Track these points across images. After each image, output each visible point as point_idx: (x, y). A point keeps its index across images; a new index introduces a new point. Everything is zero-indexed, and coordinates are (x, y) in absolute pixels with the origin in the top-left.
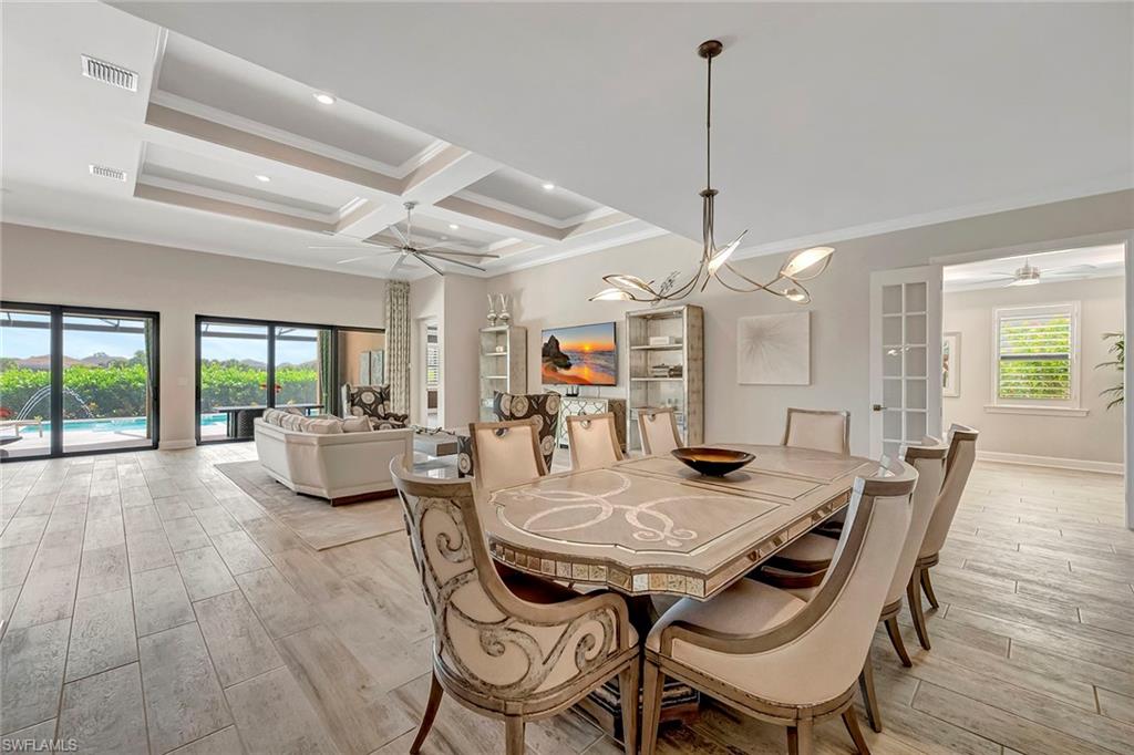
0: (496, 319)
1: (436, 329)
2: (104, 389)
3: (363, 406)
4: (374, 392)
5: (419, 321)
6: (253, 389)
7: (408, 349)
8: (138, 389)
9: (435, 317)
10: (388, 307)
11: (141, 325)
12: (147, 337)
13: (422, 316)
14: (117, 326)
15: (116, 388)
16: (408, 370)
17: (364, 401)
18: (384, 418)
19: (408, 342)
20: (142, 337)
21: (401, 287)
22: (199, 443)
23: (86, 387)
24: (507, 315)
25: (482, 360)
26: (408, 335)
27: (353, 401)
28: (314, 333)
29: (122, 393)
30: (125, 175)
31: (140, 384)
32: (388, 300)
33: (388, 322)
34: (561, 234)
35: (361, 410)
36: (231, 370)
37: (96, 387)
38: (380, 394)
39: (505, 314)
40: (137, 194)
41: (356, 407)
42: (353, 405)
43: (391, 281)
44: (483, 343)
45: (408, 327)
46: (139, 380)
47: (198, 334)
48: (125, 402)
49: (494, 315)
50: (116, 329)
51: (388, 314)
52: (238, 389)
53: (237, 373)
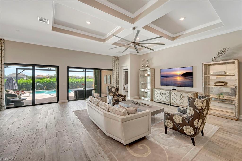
0: (144, 66)
1: (127, 70)
2: (48, 83)
3: (113, 92)
4: (115, 88)
5: (121, 67)
6: (78, 83)
7: (118, 75)
8: (55, 83)
9: (126, 66)
10: (114, 63)
11: (55, 69)
12: (56, 72)
13: (122, 66)
14: (50, 69)
15: (50, 83)
16: (118, 80)
17: (113, 91)
18: (118, 96)
19: (118, 73)
20: (55, 72)
21: (117, 58)
22: (68, 101)
23: (44, 83)
24: (148, 65)
25: (140, 78)
26: (118, 71)
27: (110, 91)
28: (93, 70)
29: (51, 84)
30: (48, 21)
31: (55, 82)
32: (114, 62)
33: (114, 67)
34: (173, 39)
35: (112, 94)
36: (73, 79)
37: (46, 83)
38: (117, 88)
39: (147, 65)
40: (52, 30)
41: (111, 93)
42: (110, 92)
43: (114, 57)
44: (141, 73)
45: (118, 69)
46: (55, 81)
47: (68, 71)
48: (52, 86)
49: (144, 65)
50: (50, 70)
51: (114, 66)
52: (75, 83)
53: (74, 79)
